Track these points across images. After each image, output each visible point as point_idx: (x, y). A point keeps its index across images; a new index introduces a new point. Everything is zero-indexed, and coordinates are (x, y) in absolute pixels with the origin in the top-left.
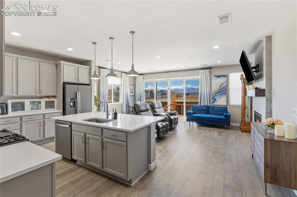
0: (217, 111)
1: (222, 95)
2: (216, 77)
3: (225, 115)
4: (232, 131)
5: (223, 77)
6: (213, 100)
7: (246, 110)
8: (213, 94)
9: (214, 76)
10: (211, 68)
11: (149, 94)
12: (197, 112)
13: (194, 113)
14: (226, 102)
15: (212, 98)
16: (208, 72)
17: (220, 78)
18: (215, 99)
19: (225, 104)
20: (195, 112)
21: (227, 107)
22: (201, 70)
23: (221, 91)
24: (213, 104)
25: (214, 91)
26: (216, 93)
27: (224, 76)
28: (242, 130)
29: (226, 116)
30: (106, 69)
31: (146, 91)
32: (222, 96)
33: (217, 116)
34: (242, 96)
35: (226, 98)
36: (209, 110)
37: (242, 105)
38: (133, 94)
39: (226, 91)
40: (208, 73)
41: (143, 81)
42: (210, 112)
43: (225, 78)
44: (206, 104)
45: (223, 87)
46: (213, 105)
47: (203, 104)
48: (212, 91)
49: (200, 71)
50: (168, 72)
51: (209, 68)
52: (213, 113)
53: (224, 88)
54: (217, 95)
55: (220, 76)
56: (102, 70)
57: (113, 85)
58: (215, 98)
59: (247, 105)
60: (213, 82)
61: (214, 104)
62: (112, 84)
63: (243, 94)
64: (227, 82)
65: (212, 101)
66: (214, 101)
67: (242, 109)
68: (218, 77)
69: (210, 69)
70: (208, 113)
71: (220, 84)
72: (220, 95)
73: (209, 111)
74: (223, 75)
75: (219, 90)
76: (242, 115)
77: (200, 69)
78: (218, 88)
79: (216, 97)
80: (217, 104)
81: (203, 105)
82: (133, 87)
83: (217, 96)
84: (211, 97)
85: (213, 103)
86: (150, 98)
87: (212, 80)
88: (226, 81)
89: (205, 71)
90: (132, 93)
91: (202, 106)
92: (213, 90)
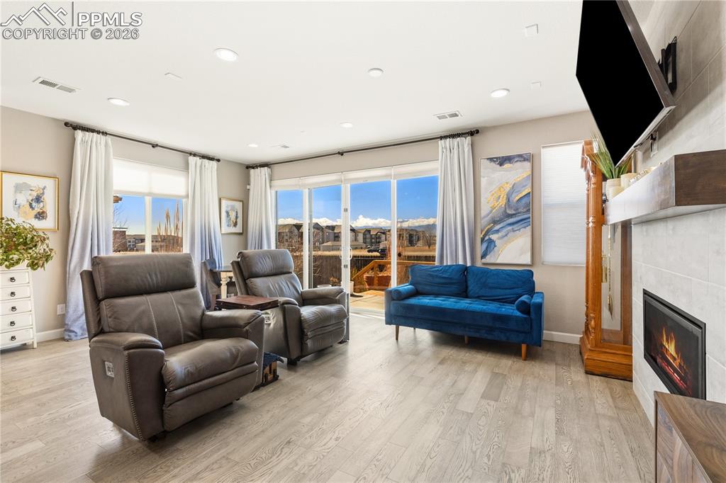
0: (496, 288)
1: (515, 227)
2: (492, 164)
3: (523, 302)
4: (546, 367)
5: (519, 164)
6: (485, 245)
7: (604, 286)
8: (484, 222)
9: (488, 159)
10: (477, 132)
11: (360, 237)
12: (428, 288)
13: (416, 293)
14: (529, 254)
15: (482, 240)
16: (466, 146)
17: (507, 166)
18: (491, 242)
19: (526, 259)
20: (420, 288)
21: (531, 273)
22: (443, 141)
23: (514, 212)
24: (484, 260)
25: (488, 215)
26: (495, 222)
27: (523, 158)
28: (590, 368)
29: (525, 308)
30: (105, 133)
31: (353, 230)
32: (514, 231)
33: (492, 307)
34: (588, 229)
35: (529, 239)
36: (469, 283)
37: (587, 262)
38: (239, 229)
39: (528, 211)
40: (467, 149)
41: (271, 187)
42: (470, 288)
43: (527, 165)
44: (461, 262)
45: (517, 198)
46: (484, 264)
47: (448, 262)
48: (482, 216)
49: (441, 143)
50: (341, 154)
51: (473, 133)
52: (481, 294)
53: (524, 201)
54: (497, 227)
55: (508, 159)
56: (79, 134)
57: (149, 194)
58: (490, 239)
59: (606, 264)
60: (484, 182)
61: (489, 259)
62: (146, 191)
63: (591, 219)
64: (533, 177)
65: (480, 249)
66: (487, 248)
67: (587, 278)
68: (501, 164)
69: (476, 137)
70: (464, 294)
71: (508, 188)
72: (510, 228)
73: (467, 287)
74: (520, 156)
75: (505, 211)
76: (587, 301)
77: (441, 138)
78: (503, 202)
79: (494, 237)
80: (498, 261)
81: (449, 264)
82: (239, 206)
83: (497, 231)
84: (479, 236)
85: (483, 256)
86: (362, 248)
87: (482, 174)
88: (528, 177)
89: (456, 144)
90: (235, 225)
91: (447, 266)
92: (485, 209)
